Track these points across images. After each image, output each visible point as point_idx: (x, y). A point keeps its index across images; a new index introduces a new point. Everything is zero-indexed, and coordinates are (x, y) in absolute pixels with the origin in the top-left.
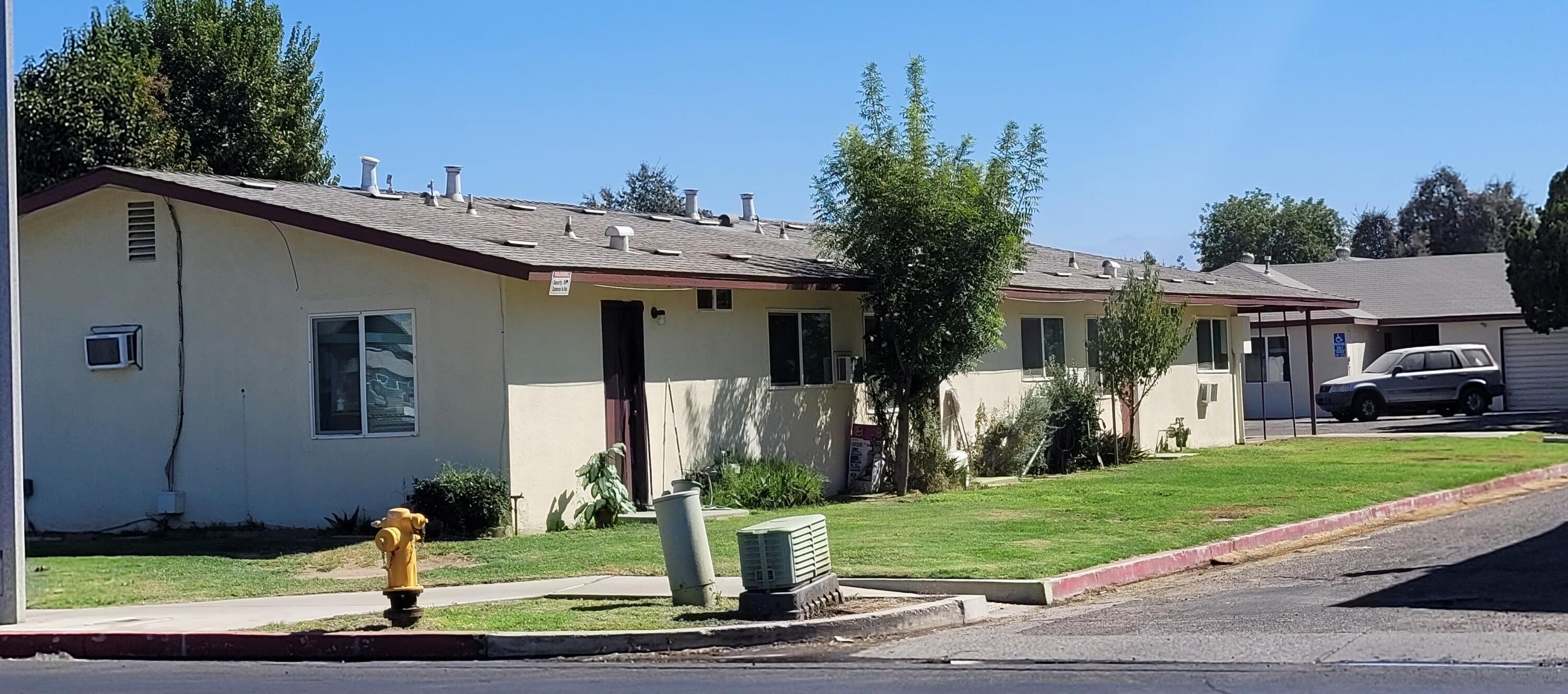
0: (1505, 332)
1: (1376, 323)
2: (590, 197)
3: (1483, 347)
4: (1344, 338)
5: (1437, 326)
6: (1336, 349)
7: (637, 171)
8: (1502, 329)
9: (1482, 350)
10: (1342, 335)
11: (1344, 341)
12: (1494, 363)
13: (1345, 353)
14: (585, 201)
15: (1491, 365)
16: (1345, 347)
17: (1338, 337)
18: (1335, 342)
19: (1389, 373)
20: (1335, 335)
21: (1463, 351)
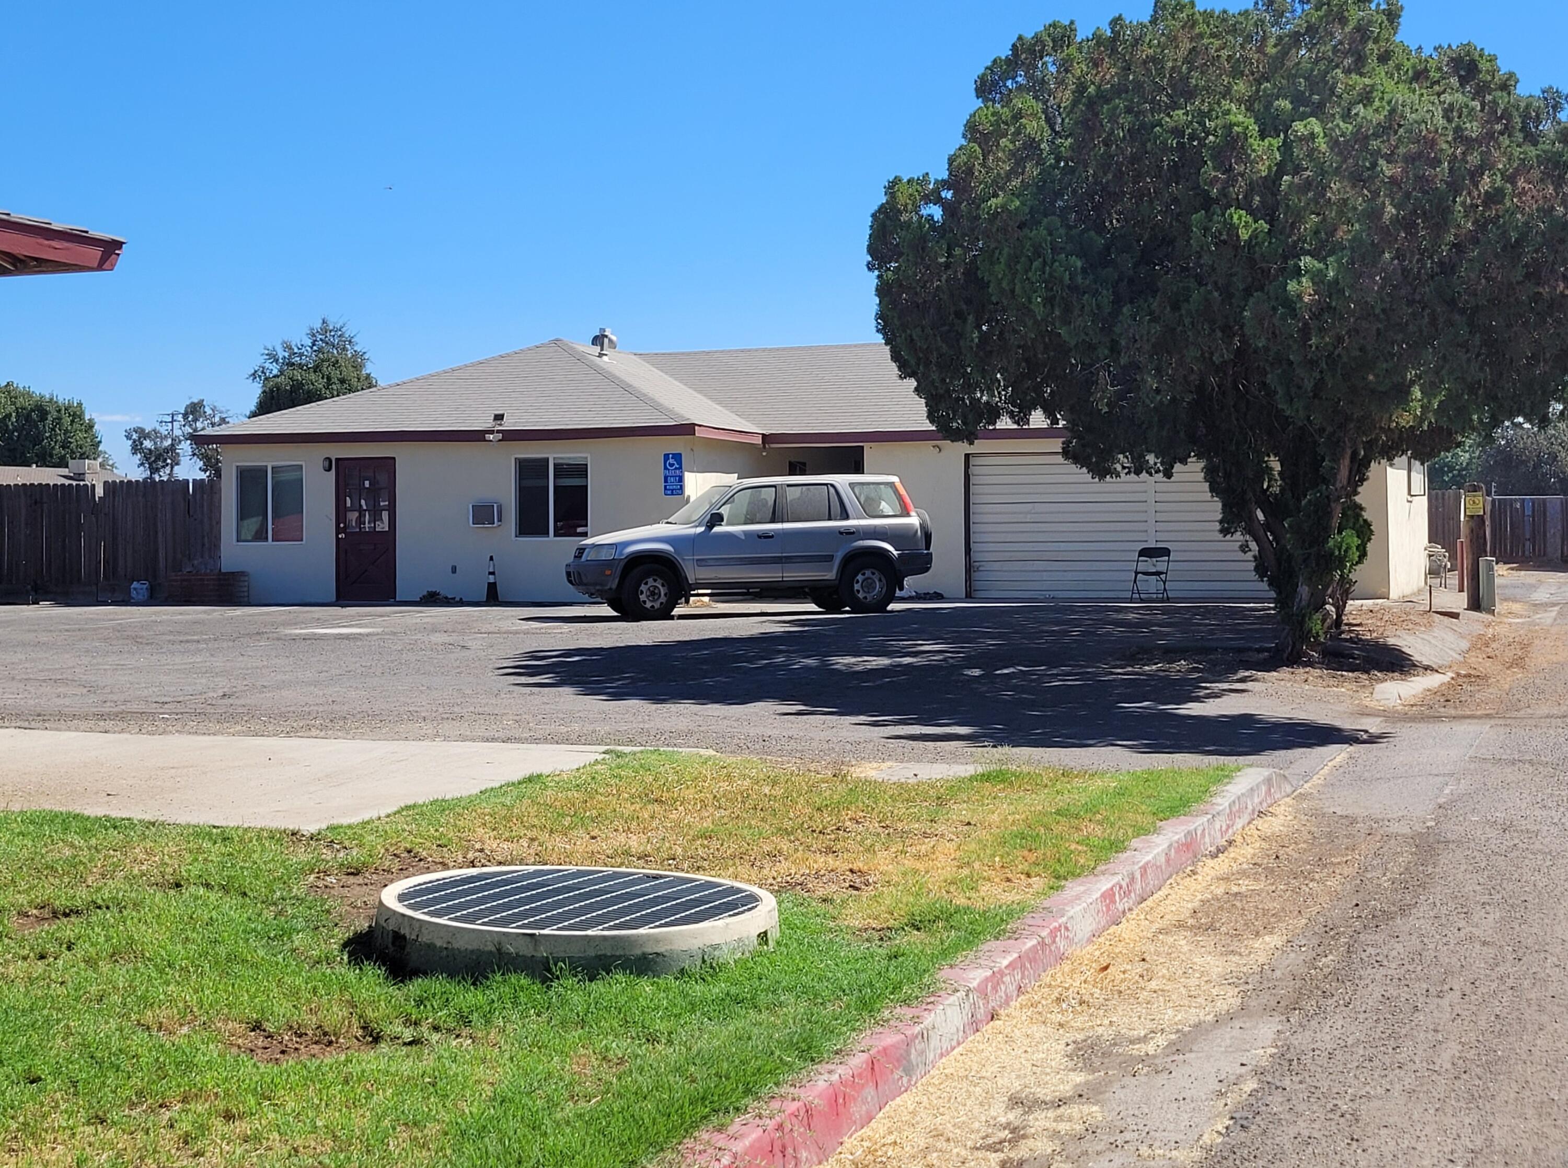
0: (973, 461)
1: (759, 441)
2: (271, 348)
3: (895, 479)
4: (680, 463)
5: (863, 447)
6: (666, 481)
7: (318, 325)
8: (967, 456)
9: (892, 485)
10: (678, 457)
11: (681, 468)
12: (913, 513)
13: (682, 488)
14: (266, 352)
15: (908, 515)
16: (681, 479)
17: (671, 461)
18: (666, 468)
19: (699, 525)
20: (666, 457)
21: (852, 485)
